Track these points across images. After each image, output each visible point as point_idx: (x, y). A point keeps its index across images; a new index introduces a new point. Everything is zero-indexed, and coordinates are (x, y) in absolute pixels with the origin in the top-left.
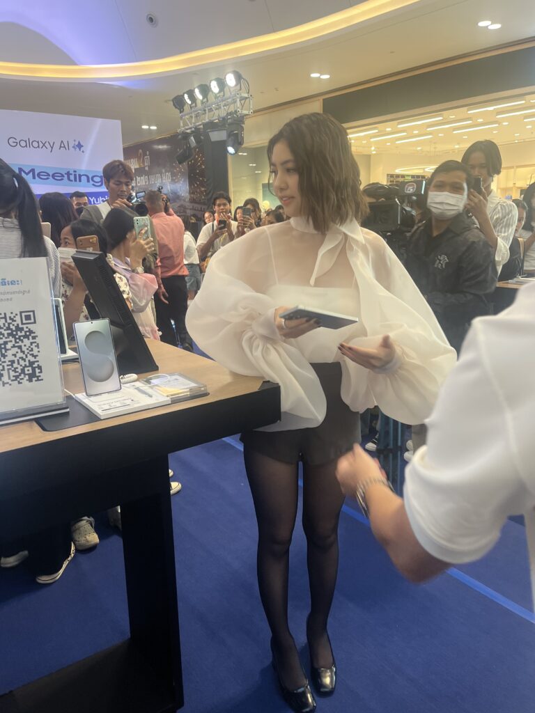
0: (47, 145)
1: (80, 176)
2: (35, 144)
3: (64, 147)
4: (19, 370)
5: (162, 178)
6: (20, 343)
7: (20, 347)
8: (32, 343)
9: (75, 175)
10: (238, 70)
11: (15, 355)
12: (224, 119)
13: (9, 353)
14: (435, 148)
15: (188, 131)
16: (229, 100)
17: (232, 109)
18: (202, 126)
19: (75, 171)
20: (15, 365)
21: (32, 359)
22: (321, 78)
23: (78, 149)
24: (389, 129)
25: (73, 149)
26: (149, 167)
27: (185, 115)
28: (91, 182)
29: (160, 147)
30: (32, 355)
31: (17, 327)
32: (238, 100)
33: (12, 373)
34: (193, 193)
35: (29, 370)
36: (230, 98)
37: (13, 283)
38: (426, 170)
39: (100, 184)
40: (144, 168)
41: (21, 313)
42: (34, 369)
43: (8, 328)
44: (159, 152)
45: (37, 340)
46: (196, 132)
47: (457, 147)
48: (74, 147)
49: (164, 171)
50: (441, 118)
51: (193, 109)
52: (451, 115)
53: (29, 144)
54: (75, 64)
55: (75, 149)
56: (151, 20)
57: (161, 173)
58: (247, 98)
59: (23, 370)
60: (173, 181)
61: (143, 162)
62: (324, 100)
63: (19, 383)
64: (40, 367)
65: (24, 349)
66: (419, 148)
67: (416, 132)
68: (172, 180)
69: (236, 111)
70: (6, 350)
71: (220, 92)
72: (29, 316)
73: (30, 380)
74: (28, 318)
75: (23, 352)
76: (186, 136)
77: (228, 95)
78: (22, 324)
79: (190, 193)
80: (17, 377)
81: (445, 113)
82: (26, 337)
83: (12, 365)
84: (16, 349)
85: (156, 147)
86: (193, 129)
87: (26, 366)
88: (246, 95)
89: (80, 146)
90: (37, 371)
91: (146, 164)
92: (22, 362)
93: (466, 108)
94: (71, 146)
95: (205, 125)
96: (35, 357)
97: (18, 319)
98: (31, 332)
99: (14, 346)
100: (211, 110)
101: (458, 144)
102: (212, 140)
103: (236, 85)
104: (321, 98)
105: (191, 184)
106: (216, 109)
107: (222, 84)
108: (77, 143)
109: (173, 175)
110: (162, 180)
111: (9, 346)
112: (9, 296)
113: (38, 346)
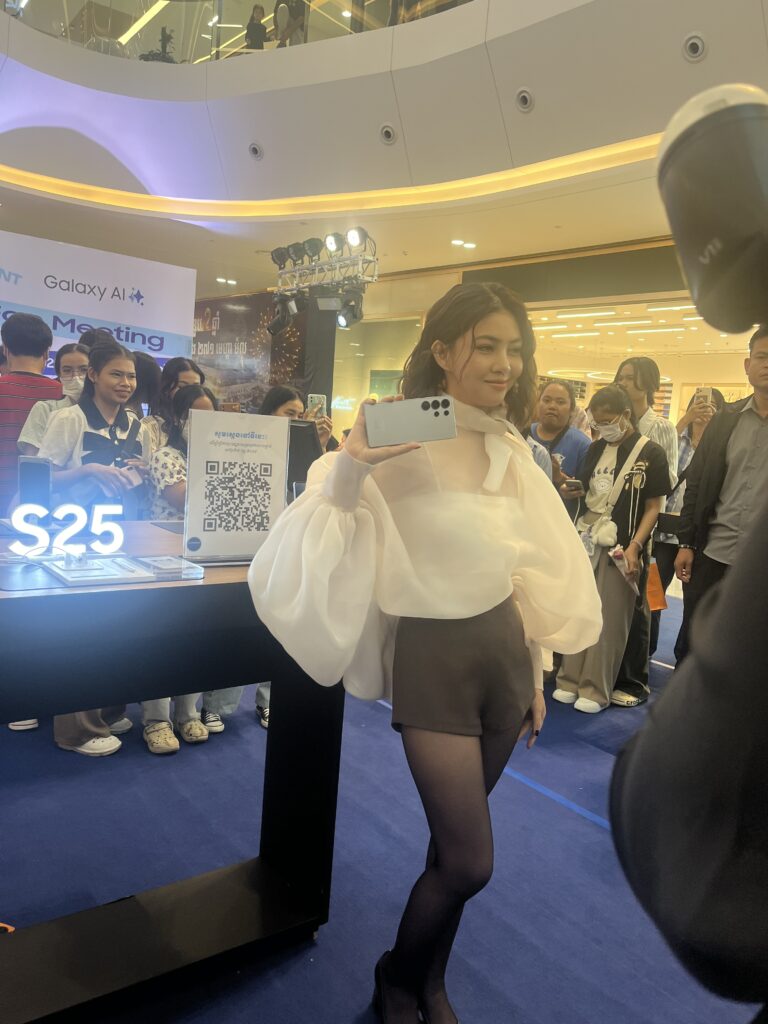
0: (96, 290)
1: (134, 335)
2: (81, 288)
3: (119, 295)
4: (251, 518)
5: (234, 348)
6: (256, 493)
7: (255, 496)
8: (265, 494)
9: (127, 333)
10: (363, 227)
11: (250, 503)
12: (338, 283)
13: (246, 501)
14: (602, 349)
15: (288, 293)
16: (348, 262)
17: (350, 272)
18: (307, 290)
19: (128, 328)
20: (249, 513)
21: (263, 510)
22: (466, 246)
23: (135, 300)
24: (545, 319)
25: (130, 300)
26: (217, 332)
27: (286, 273)
28: (148, 344)
29: (236, 308)
30: (264, 505)
31: (256, 477)
32: (360, 263)
33: (246, 520)
34: (275, 373)
35: (258, 519)
36: (347, 259)
37: (259, 437)
38: (589, 375)
39: (157, 348)
40: (211, 332)
41: (262, 464)
42: (263, 519)
43: (249, 478)
44: (234, 314)
45: (270, 492)
46: (299, 297)
47: (630, 350)
48: (130, 297)
49: (237, 339)
50: (613, 313)
51: (297, 267)
52: (627, 310)
53: (71, 286)
54: (147, 193)
55: (132, 299)
56: (255, 151)
57: (233, 342)
58: (370, 262)
59: (254, 518)
60: (249, 354)
61: (210, 324)
62: (464, 273)
63: (250, 530)
64: (268, 518)
65: (258, 498)
66: (581, 347)
67: (579, 326)
68: (248, 352)
69: (356, 276)
70: (245, 497)
71: (338, 250)
72: (267, 469)
73: (258, 529)
74: (266, 470)
75: (256, 501)
76: (284, 300)
77: (346, 254)
78: (261, 475)
79: (272, 372)
80: (248, 524)
81: (619, 308)
82: (262, 487)
83: (246, 512)
84: (252, 498)
85: (231, 307)
86: (295, 292)
87: (257, 515)
88: (371, 258)
89: (139, 296)
90: (265, 521)
91: (214, 328)
92: (255, 511)
93: (645, 304)
94: (127, 294)
95: (311, 288)
96: (266, 507)
97: (258, 470)
98: (266, 483)
99: (251, 495)
100: (321, 270)
101: (632, 347)
102: (321, 308)
103: (361, 244)
104: (461, 270)
105: (274, 360)
106: (329, 270)
107: (341, 241)
108: (135, 292)
109: (250, 346)
110: (233, 351)
111: (247, 494)
112: (254, 448)
113: (269, 498)
